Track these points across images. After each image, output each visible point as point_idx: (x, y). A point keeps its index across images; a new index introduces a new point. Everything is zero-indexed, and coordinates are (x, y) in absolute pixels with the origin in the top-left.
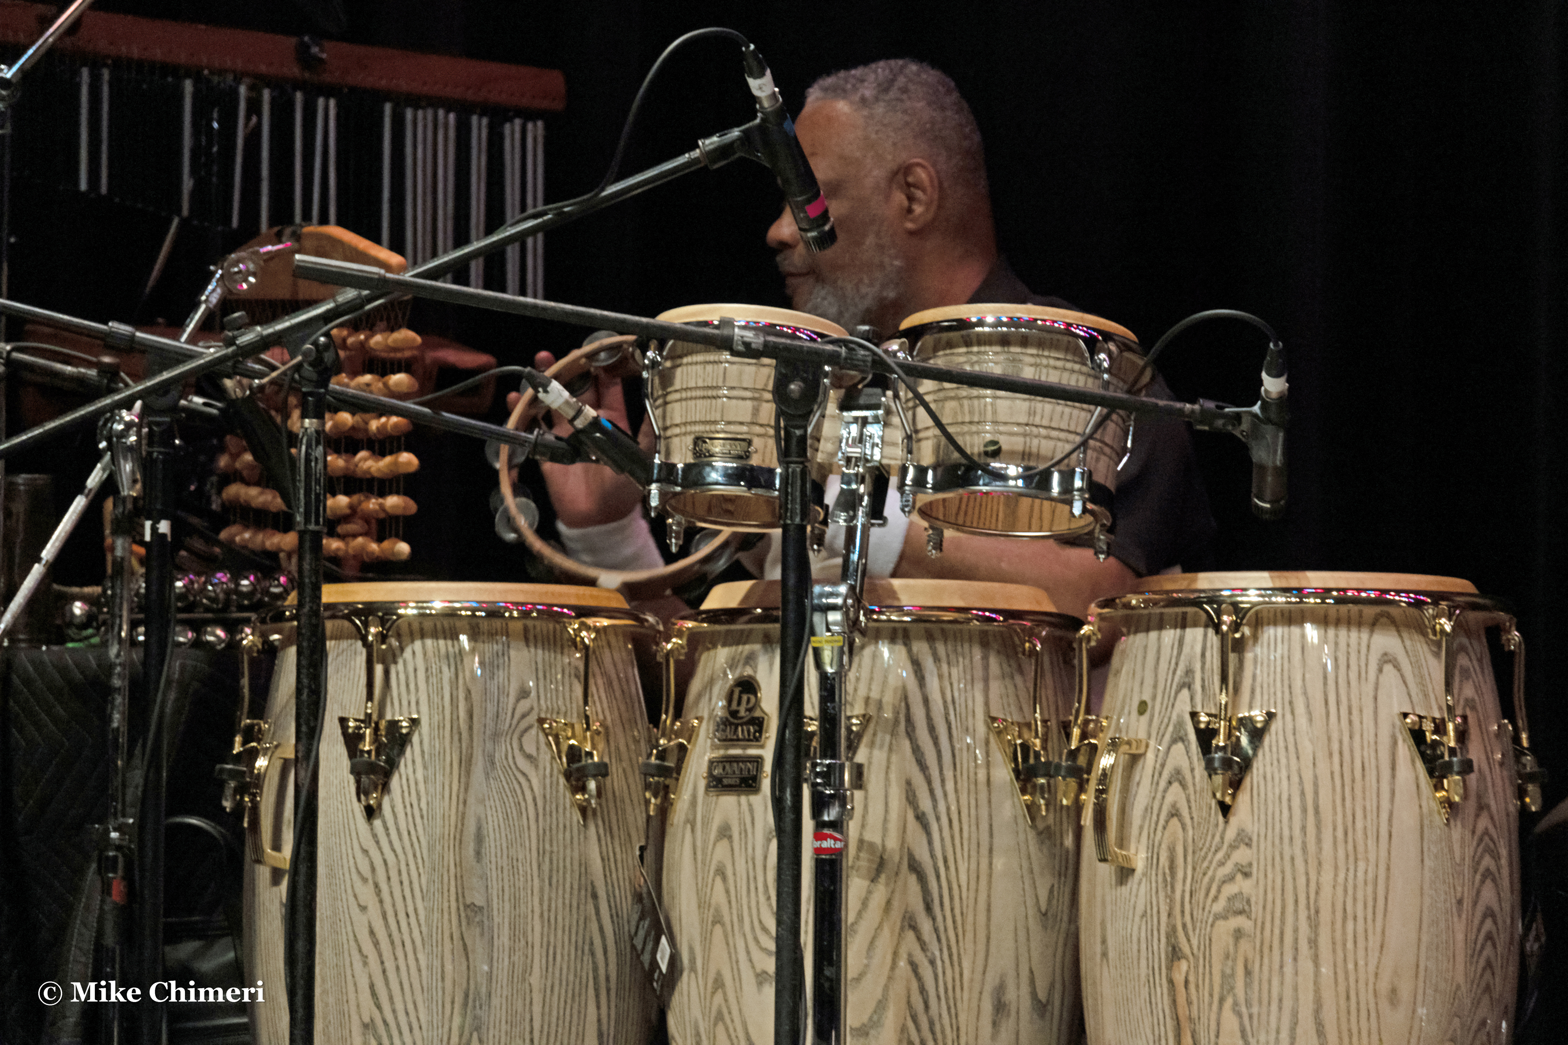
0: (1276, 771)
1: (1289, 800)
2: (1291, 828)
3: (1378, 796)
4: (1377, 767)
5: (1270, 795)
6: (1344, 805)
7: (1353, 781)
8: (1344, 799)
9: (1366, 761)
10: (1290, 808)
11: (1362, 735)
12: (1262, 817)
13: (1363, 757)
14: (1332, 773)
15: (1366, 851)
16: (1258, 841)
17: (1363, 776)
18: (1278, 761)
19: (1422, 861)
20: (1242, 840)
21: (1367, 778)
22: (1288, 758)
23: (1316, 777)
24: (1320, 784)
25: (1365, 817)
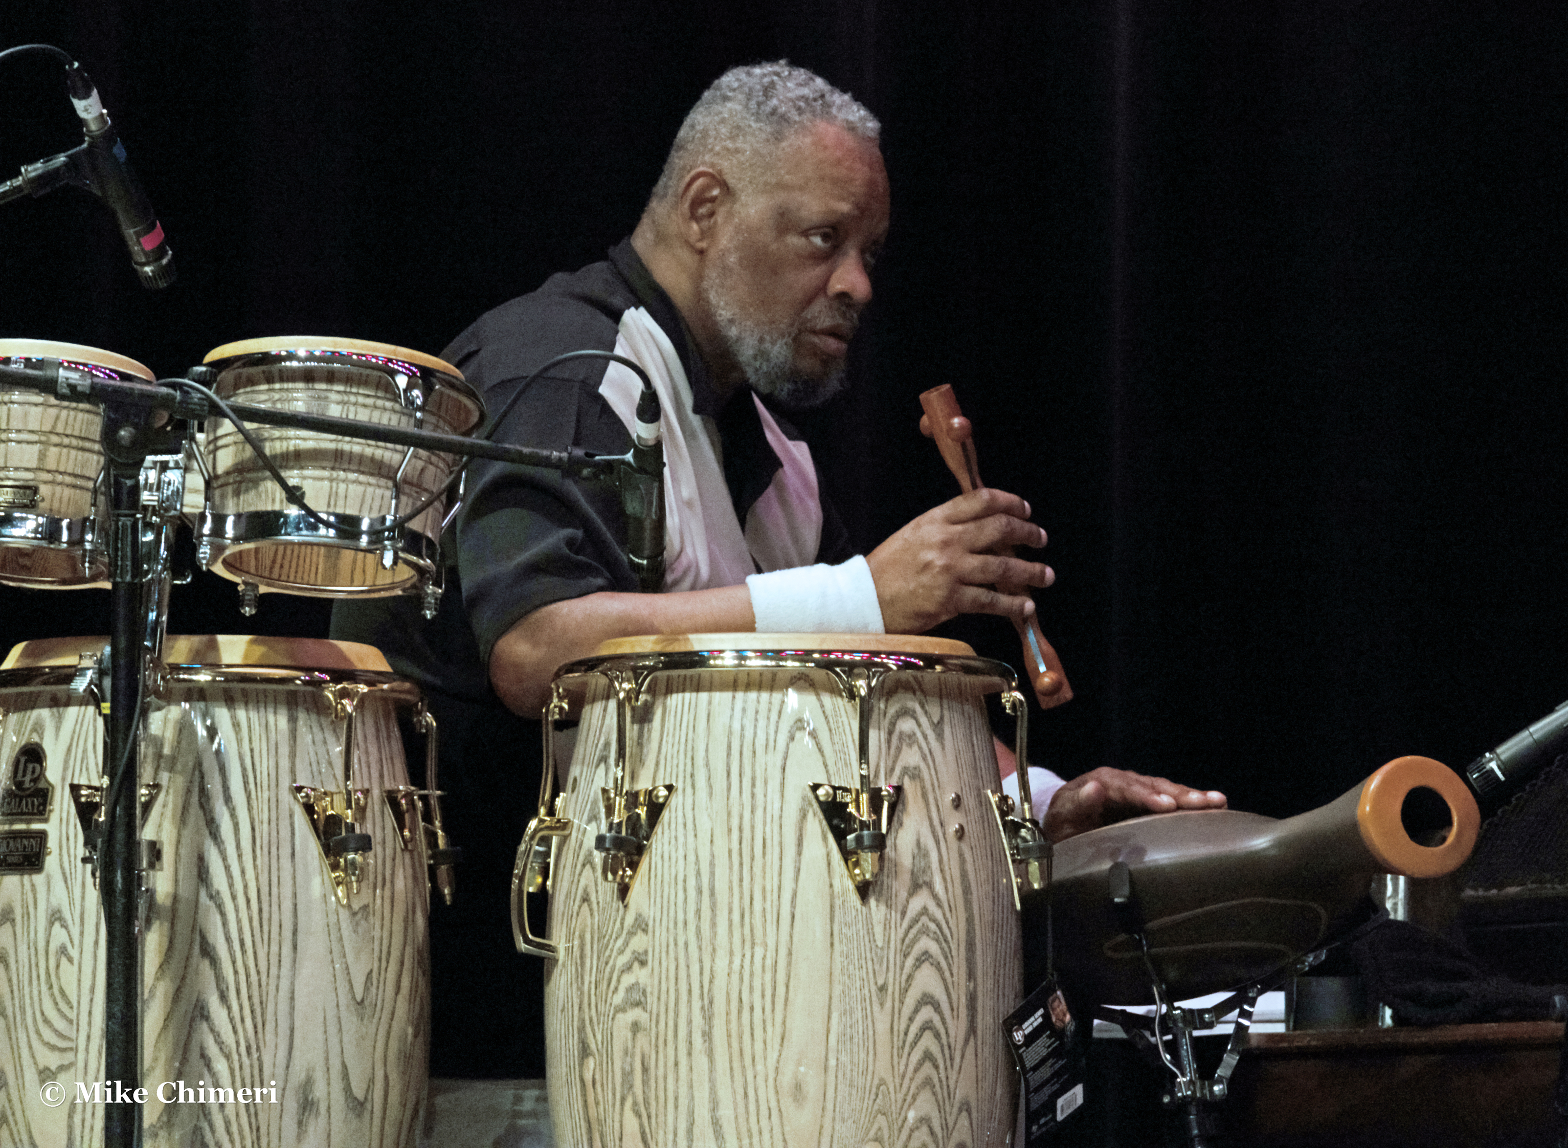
0: (673, 850)
1: (685, 881)
2: (685, 913)
3: (780, 874)
4: (781, 843)
5: (666, 876)
6: (741, 886)
7: (752, 859)
8: (741, 880)
9: (768, 837)
10: (685, 890)
11: (765, 809)
12: (658, 900)
13: (764, 832)
14: (730, 851)
15: (765, 934)
16: (654, 927)
17: (764, 854)
18: (676, 838)
19: (832, 944)
20: (639, 926)
21: (768, 856)
22: (685, 836)
23: (713, 856)
24: (716, 862)
25: (764, 898)
